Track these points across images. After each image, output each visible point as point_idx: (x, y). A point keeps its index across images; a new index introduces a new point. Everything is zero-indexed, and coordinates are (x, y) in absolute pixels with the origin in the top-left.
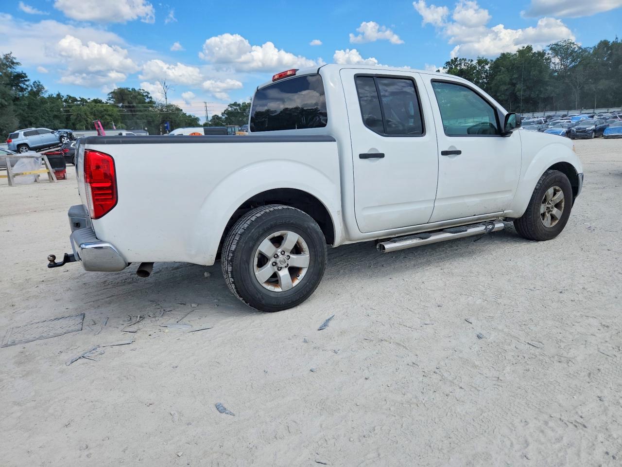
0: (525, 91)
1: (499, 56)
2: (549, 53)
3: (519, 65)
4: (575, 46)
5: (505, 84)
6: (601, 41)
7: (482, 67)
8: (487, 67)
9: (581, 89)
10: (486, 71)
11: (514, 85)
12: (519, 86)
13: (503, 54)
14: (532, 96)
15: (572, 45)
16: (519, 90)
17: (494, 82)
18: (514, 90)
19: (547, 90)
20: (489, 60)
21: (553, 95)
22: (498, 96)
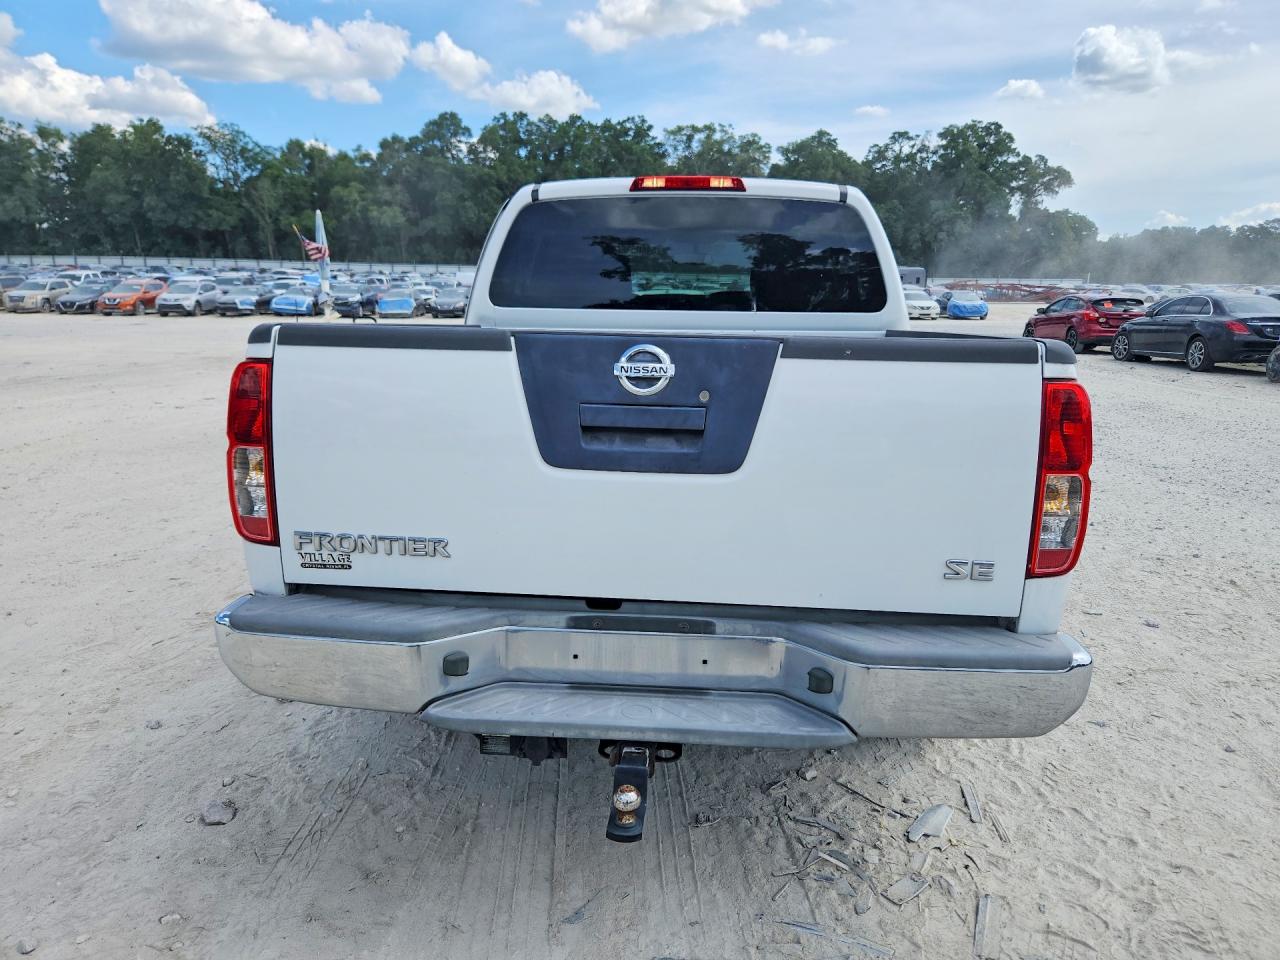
0: (164, 212)
1: (89, 128)
2: (199, 144)
3: (140, 156)
4: (247, 139)
5: (115, 189)
6: (291, 141)
7: (50, 145)
8: (65, 147)
9: (273, 222)
10: (62, 156)
11: (137, 196)
12: (150, 200)
13: (98, 127)
14: (182, 223)
15: (242, 137)
16: (152, 209)
17: (90, 185)
18: (141, 207)
19: (210, 216)
20: (64, 132)
21: (225, 227)
22: (106, 216)
